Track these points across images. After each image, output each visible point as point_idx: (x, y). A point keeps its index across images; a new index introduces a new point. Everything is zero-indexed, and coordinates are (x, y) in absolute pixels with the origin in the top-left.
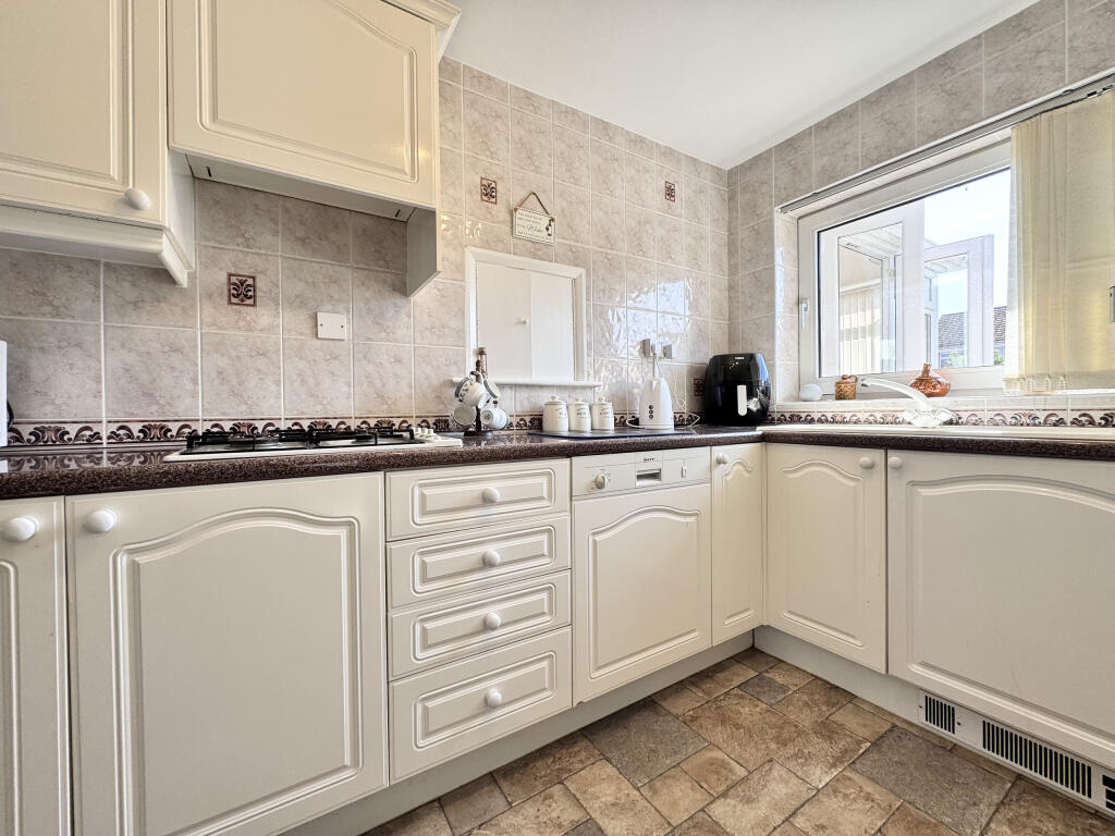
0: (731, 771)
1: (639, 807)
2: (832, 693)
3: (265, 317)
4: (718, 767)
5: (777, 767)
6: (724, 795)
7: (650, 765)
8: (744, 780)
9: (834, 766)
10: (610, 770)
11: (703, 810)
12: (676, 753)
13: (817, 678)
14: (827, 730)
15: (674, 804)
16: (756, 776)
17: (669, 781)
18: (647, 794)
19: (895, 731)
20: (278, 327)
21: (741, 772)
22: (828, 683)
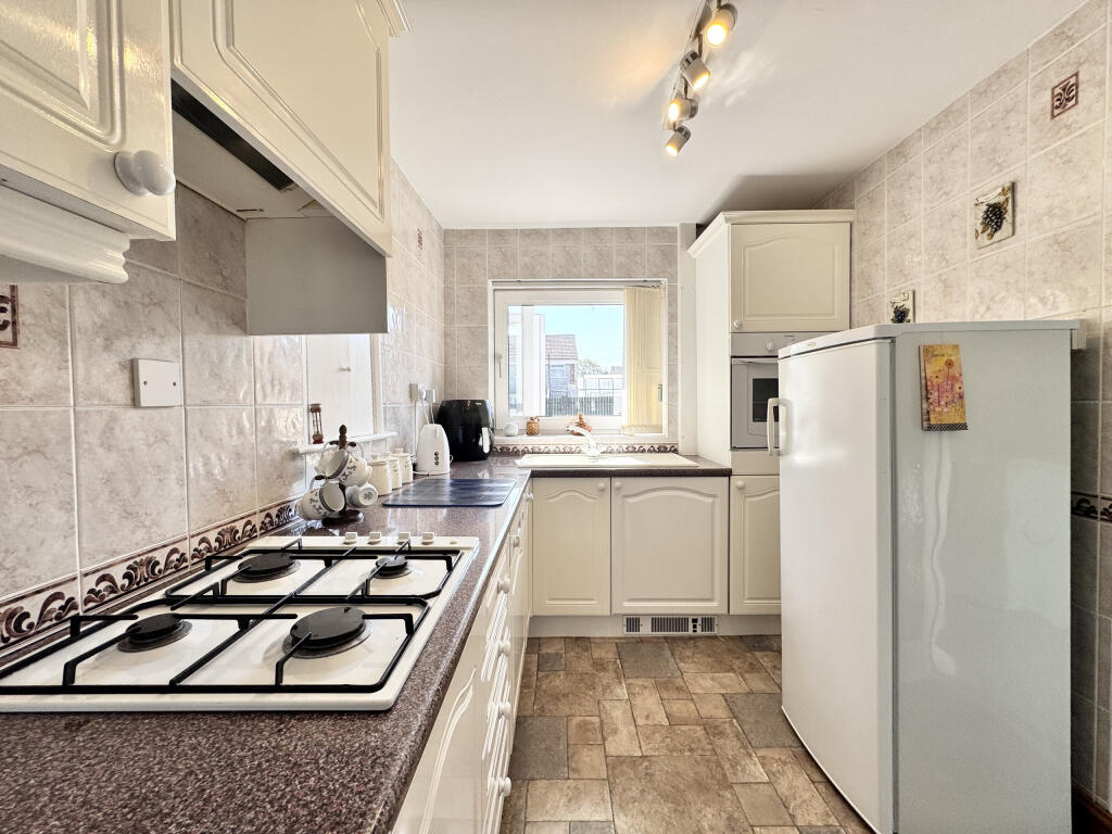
0: (592, 723)
1: (582, 788)
2: (579, 642)
3: (38, 370)
4: (584, 727)
5: (604, 703)
6: (604, 739)
7: (556, 757)
8: (601, 722)
9: (620, 682)
10: (541, 784)
11: (606, 756)
12: (559, 738)
13: (565, 638)
14: (600, 665)
15: (593, 767)
16: (603, 716)
17: (576, 758)
18: (576, 776)
19: (621, 646)
20: (68, 390)
21: (596, 720)
22: (571, 638)
